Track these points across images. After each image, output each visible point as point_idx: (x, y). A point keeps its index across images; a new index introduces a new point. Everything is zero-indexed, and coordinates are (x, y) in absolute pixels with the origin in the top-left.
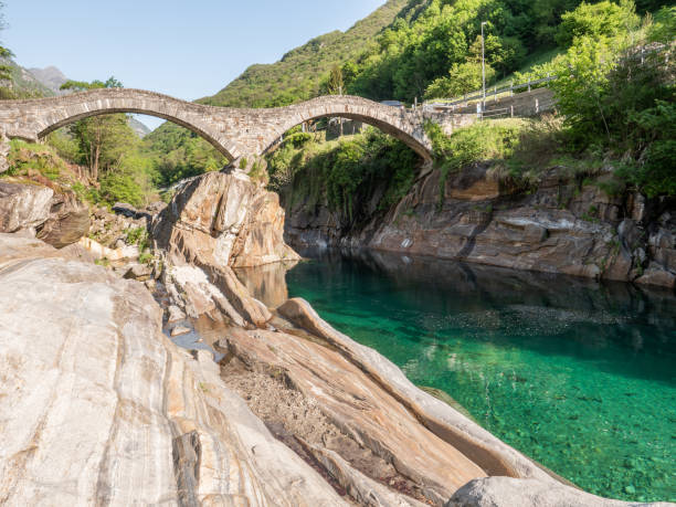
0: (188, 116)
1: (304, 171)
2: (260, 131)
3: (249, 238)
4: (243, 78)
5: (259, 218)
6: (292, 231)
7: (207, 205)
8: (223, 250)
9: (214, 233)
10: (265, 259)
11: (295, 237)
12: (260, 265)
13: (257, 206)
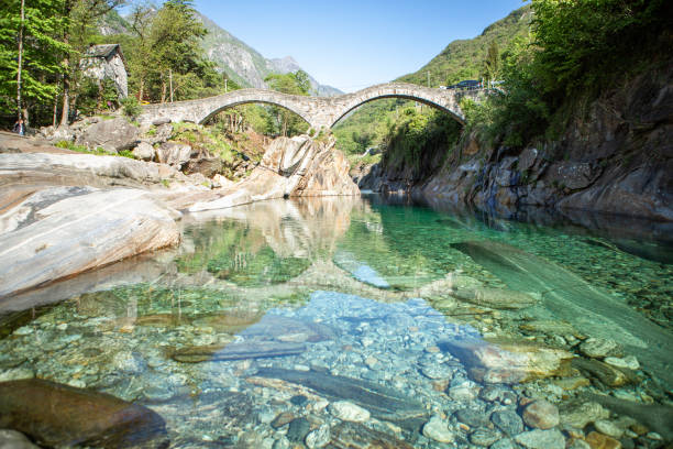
1: (397, 137)
2: (332, 111)
3: (312, 179)
4: (445, 54)
5: (322, 166)
6: (386, 183)
7: (275, 156)
8: (289, 184)
9: (281, 173)
10: (324, 192)
11: (386, 186)
12: (319, 196)
13: (322, 159)
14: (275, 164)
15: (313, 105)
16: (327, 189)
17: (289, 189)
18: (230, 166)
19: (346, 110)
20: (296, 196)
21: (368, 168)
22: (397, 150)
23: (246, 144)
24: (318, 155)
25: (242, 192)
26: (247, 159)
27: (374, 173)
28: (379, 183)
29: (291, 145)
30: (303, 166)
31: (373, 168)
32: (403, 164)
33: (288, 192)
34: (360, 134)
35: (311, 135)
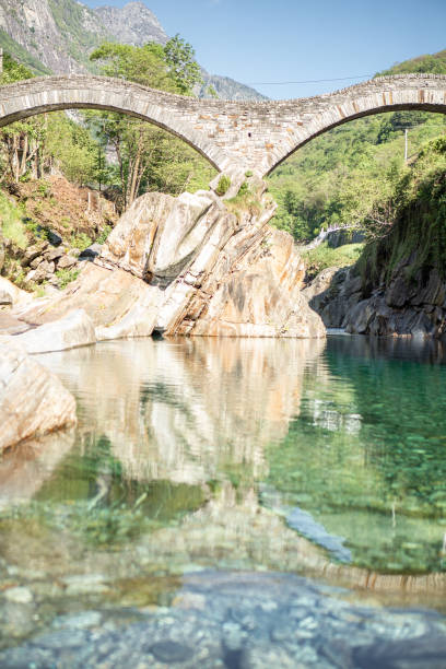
0: (162, 113)
1: (414, 206)
2: (269, 136)
3: (218, 295)
5: (243, 265)
6: (383, 312)
7: (138, 237)
8: (166, 306)
9: (149, 278)
10: (246, 329)
11: (383, 321)
12: (233, 337)
13: (243, 249)
14: (136, 257)
15: (225, 120)
16: (251, 320)
17: (165, 319)
18: (20, 255)
19: (303, 135)
20: (180, 335)
21: (326, 276)
22: (411, 238)
23: (44, 206)
24: (235, 241)
25: (79, 318)
26: (57, 243)
27: (343, 288)
28: (363, 313)
29: (176, 214)
30: (200, 264)
31: (339, 278)
32: (426, 270)
33: (162, 324)
34: (302, 195)
35: (221, 193)
